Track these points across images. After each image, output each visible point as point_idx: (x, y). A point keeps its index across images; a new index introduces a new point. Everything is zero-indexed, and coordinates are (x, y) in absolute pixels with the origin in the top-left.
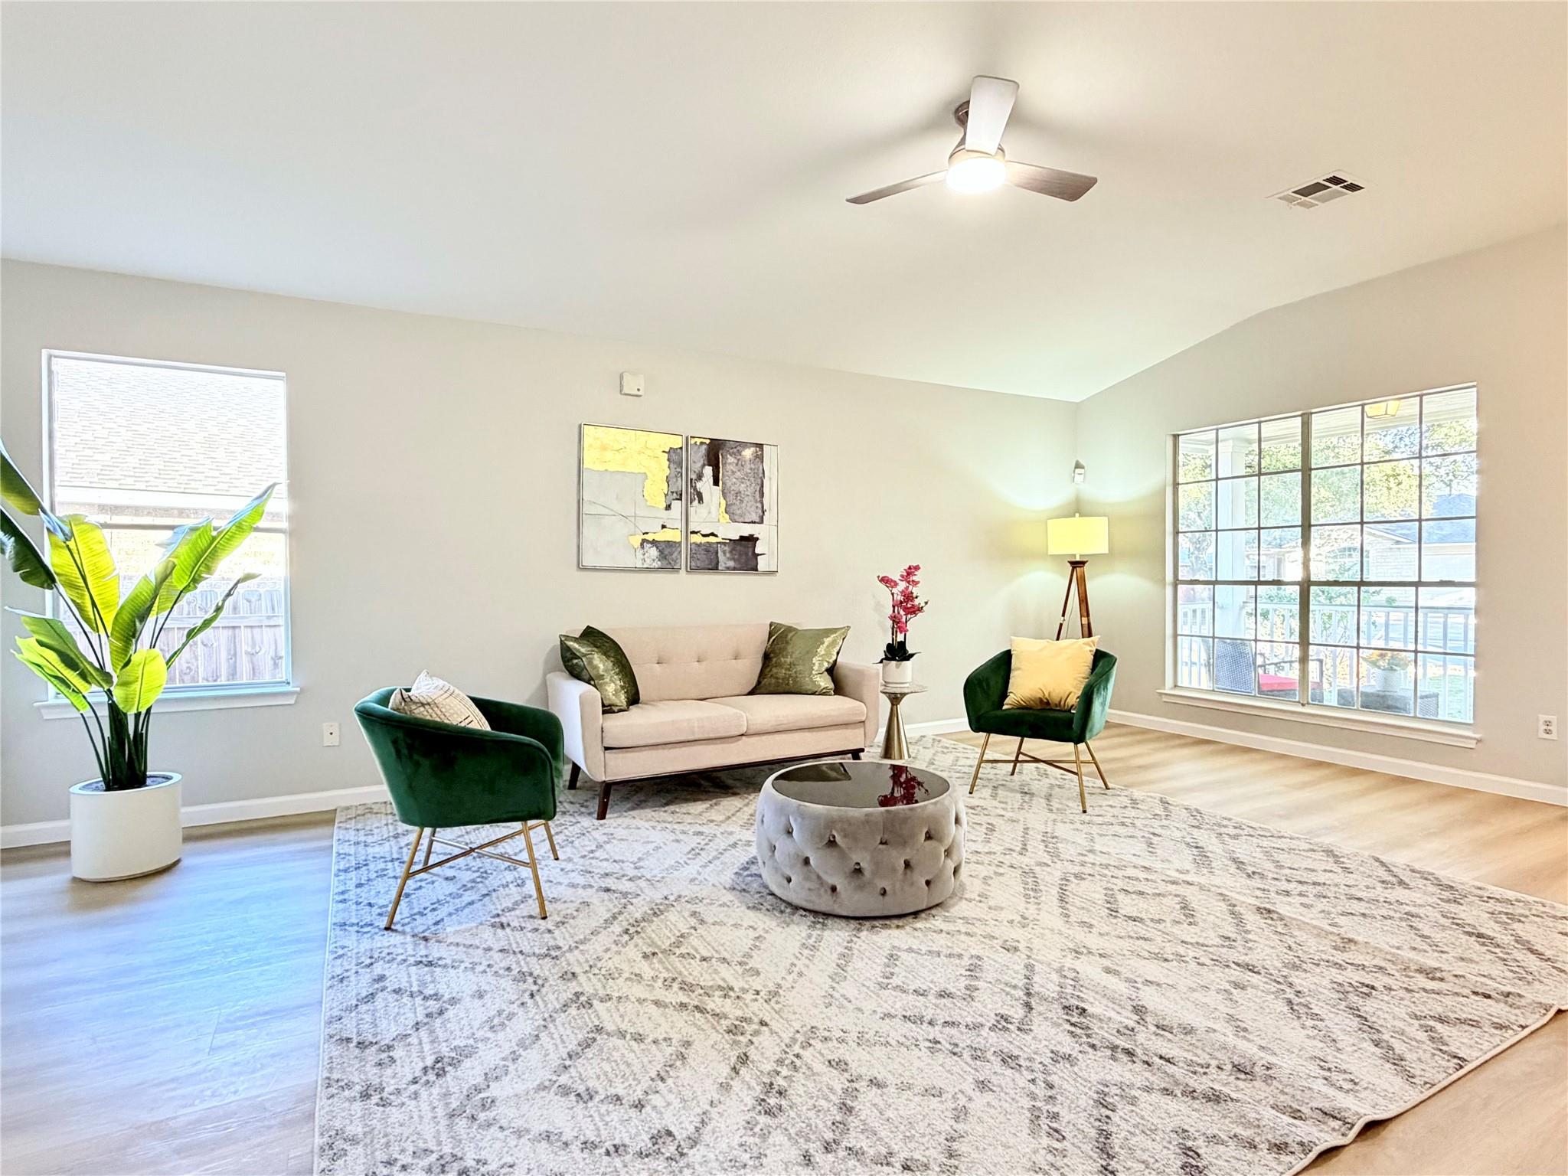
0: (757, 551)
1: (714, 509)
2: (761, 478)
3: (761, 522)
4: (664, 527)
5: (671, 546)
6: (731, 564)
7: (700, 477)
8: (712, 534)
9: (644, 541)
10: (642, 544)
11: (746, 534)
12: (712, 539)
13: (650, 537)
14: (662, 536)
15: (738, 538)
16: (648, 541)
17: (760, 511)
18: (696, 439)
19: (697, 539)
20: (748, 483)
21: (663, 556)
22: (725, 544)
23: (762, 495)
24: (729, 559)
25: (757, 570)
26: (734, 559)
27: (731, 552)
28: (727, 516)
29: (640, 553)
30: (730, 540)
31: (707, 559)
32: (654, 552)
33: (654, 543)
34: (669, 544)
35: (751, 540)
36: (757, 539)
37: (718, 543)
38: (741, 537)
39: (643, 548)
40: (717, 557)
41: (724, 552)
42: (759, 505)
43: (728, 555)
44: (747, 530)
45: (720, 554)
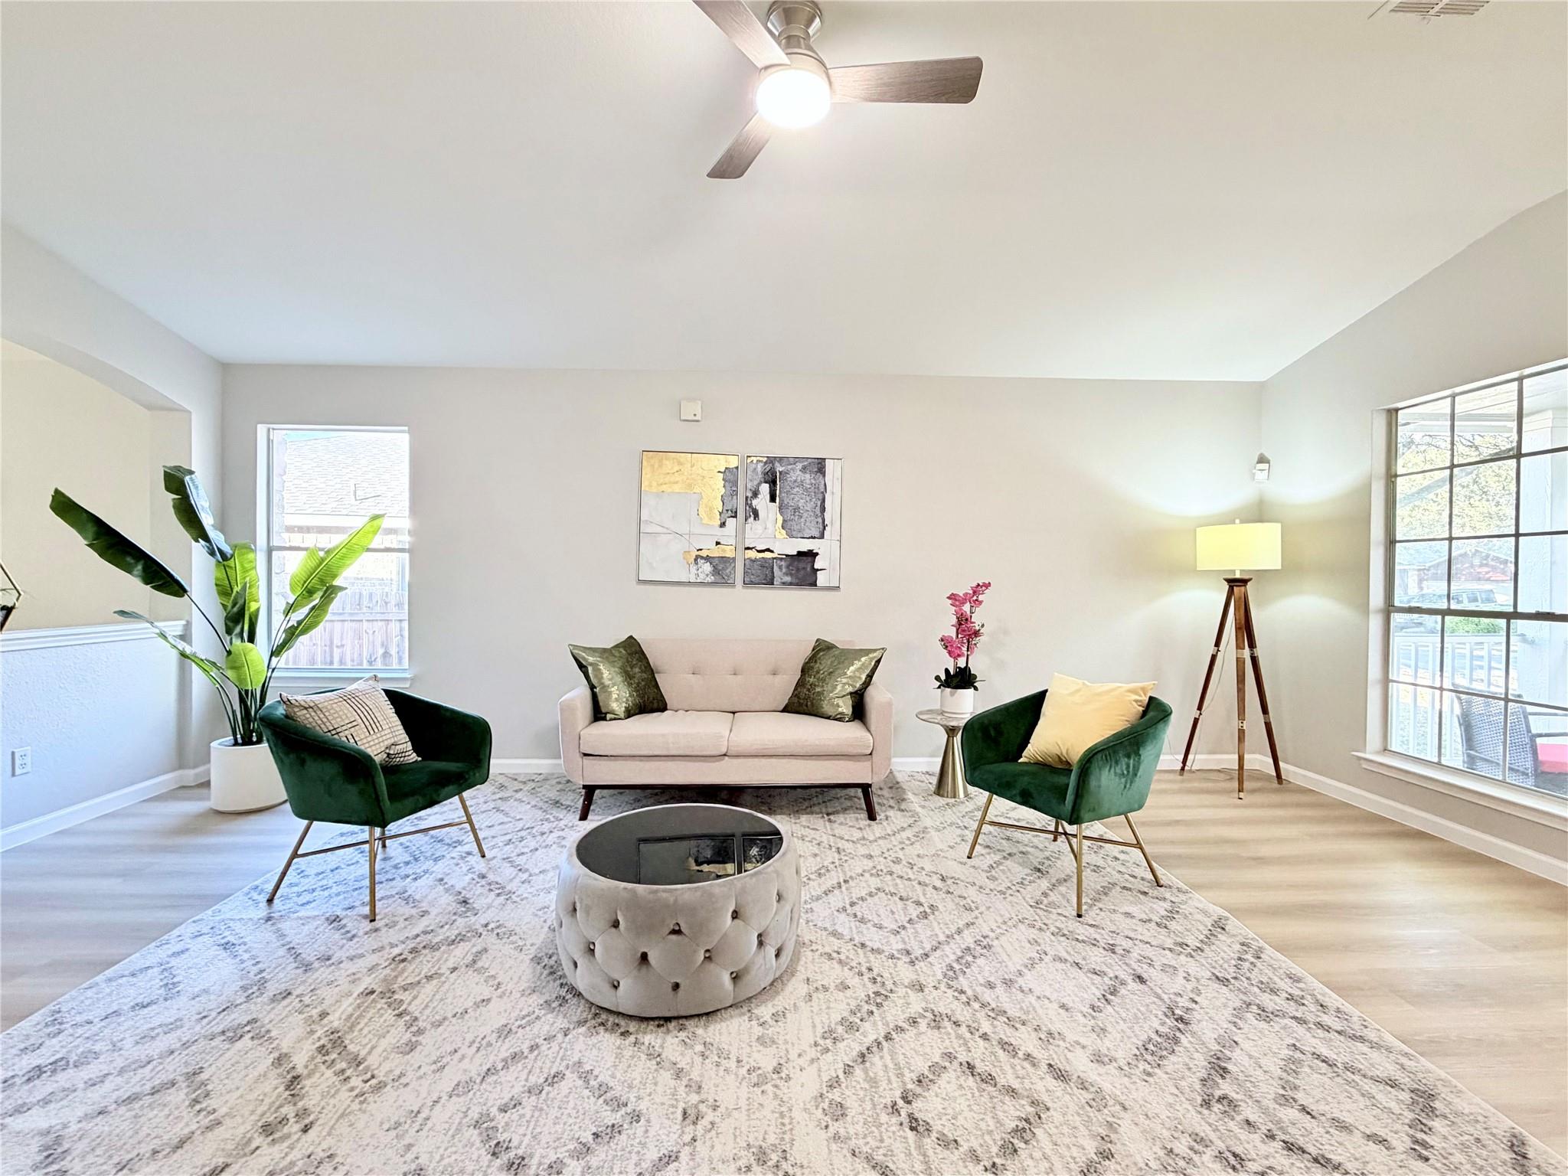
0: (816, 567)
1: (770, 525)
2: (822, 493)
3: (822, 537)
4: (718, 543)
5: (725, 562)
6: (788, 579)
7: (755, 494)
8: (768, 550)
9: (697, 557)
10: (696, 560)
11: (805, 549)
12: (768, 555)
13: (704, 554)
14: (716, 552)
15: (795, 553)
16: (702, 558)
17: (821, 527)
18: (752, 458)
19: (752, 554)
20: (808, 499)
21: (716, 571)
22: (781, 559)
23: (823, 509)
24: (786, 574)
25: (814, 584)
26: (791, 575)
27: (788, 567)
28: (784, 532)
29: (693, 568)
30: (787, 555)
31: (762, 574)
32: (707, 567)
33: (708, 559)
34: (723, 559)
35: (811, 555)
36: (817, 554)
37: (774, 558)
38: (799, 552)
39: (697, 564)
40: (773, 573)
41: (780, 568)
42: (820, 520)
43: (784, 570)
44: (805, 545)
45: (776, 568)
